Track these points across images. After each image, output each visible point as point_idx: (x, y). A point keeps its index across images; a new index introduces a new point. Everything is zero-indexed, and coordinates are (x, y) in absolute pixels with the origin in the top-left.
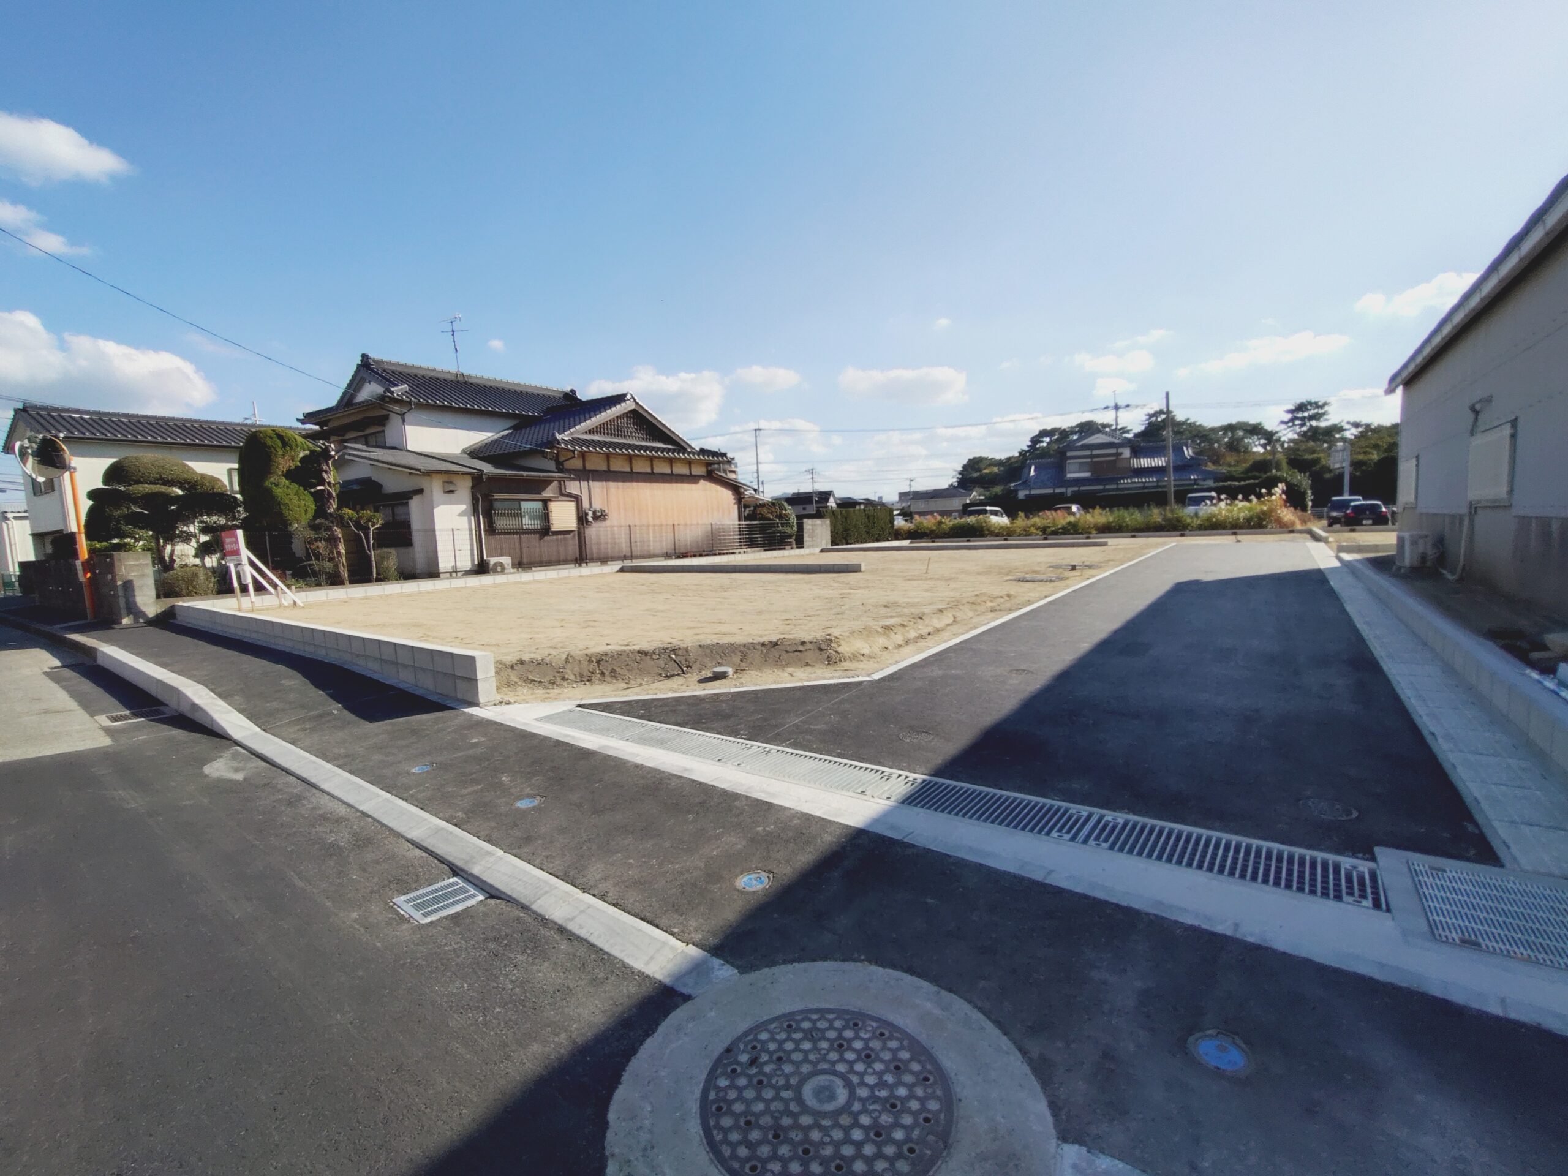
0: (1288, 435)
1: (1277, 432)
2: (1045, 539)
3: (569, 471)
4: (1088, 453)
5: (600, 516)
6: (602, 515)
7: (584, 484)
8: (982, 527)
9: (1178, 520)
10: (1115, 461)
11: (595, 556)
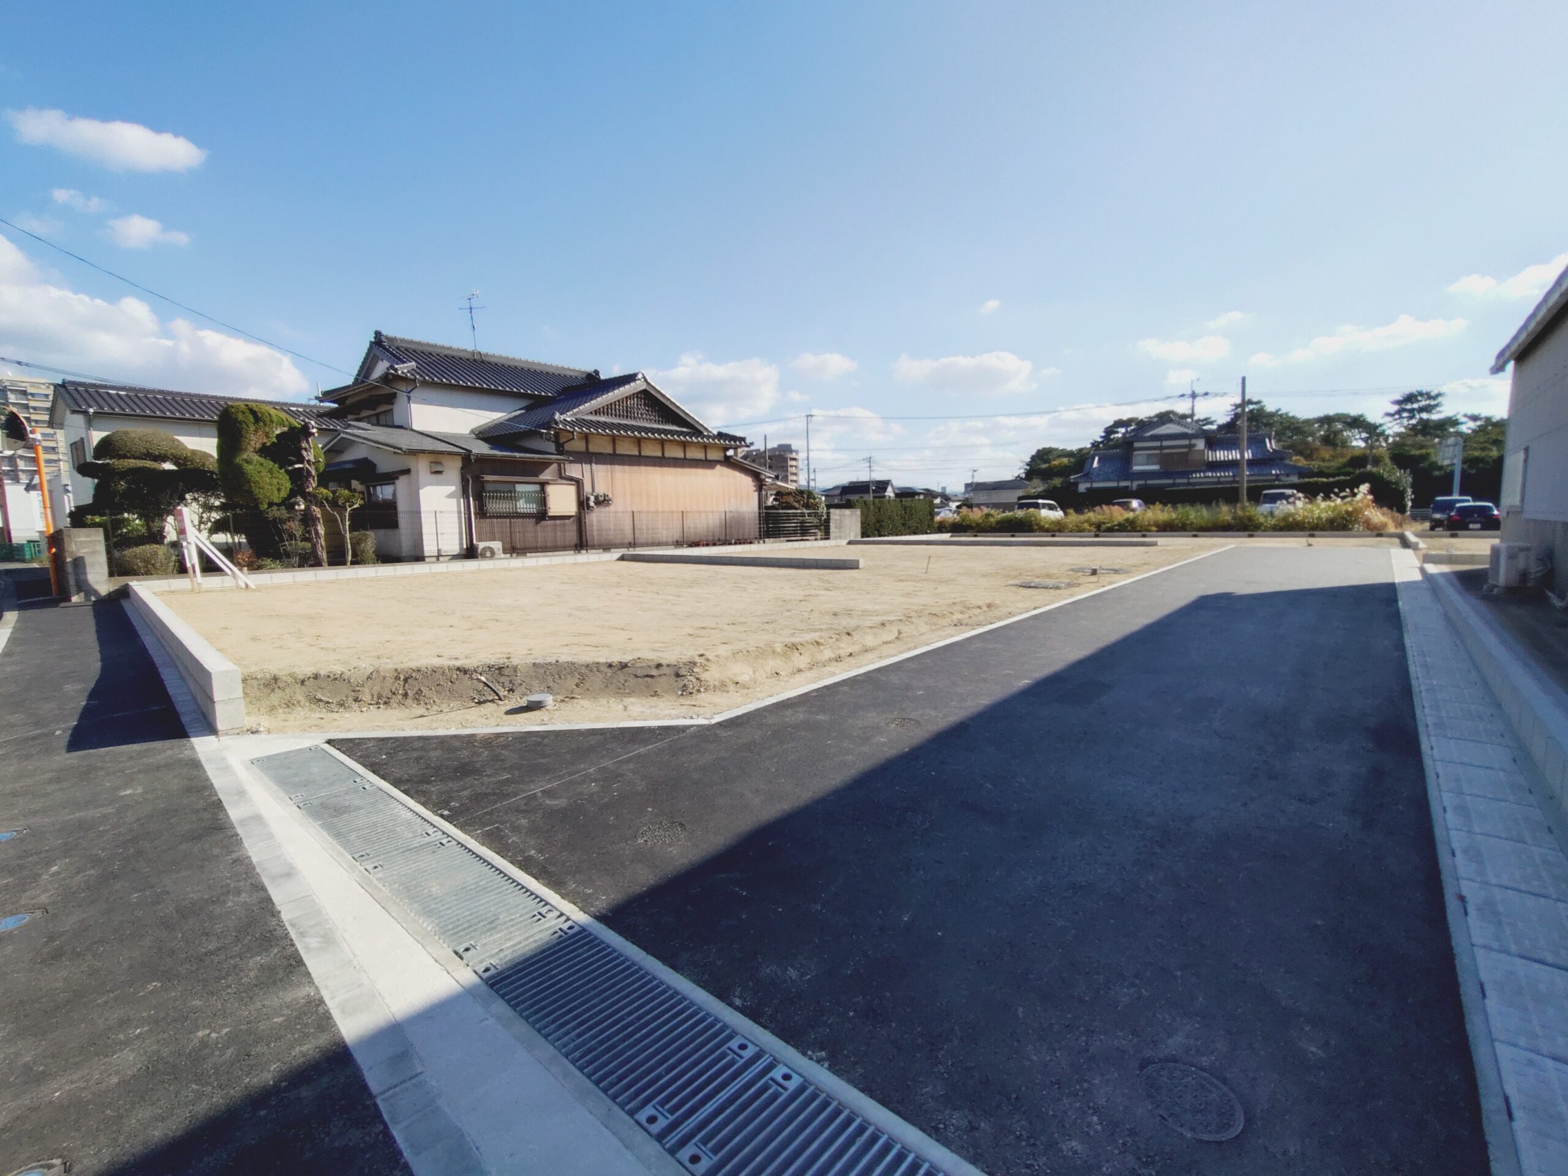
0: (1394, 428)
1: (1381, 425)
2: (1097, 536)
3: (570, 453)
4: (1158, 444)
5: (603, 501)
6: (605, 500)
7: (586, 467)
8: (1031, 521)
9: (1250, 519)
10: (1186, 454)
11: (596, 543)
